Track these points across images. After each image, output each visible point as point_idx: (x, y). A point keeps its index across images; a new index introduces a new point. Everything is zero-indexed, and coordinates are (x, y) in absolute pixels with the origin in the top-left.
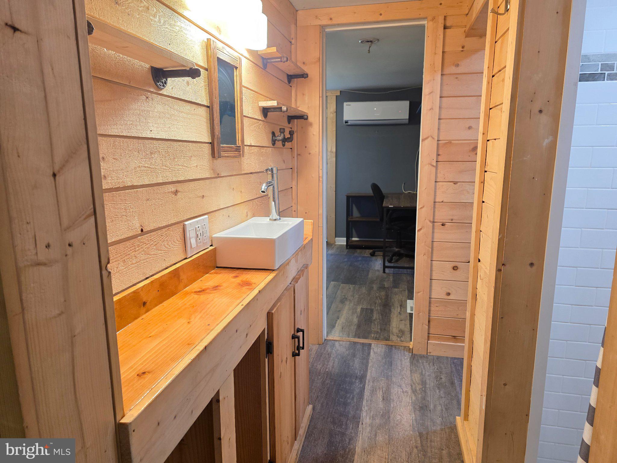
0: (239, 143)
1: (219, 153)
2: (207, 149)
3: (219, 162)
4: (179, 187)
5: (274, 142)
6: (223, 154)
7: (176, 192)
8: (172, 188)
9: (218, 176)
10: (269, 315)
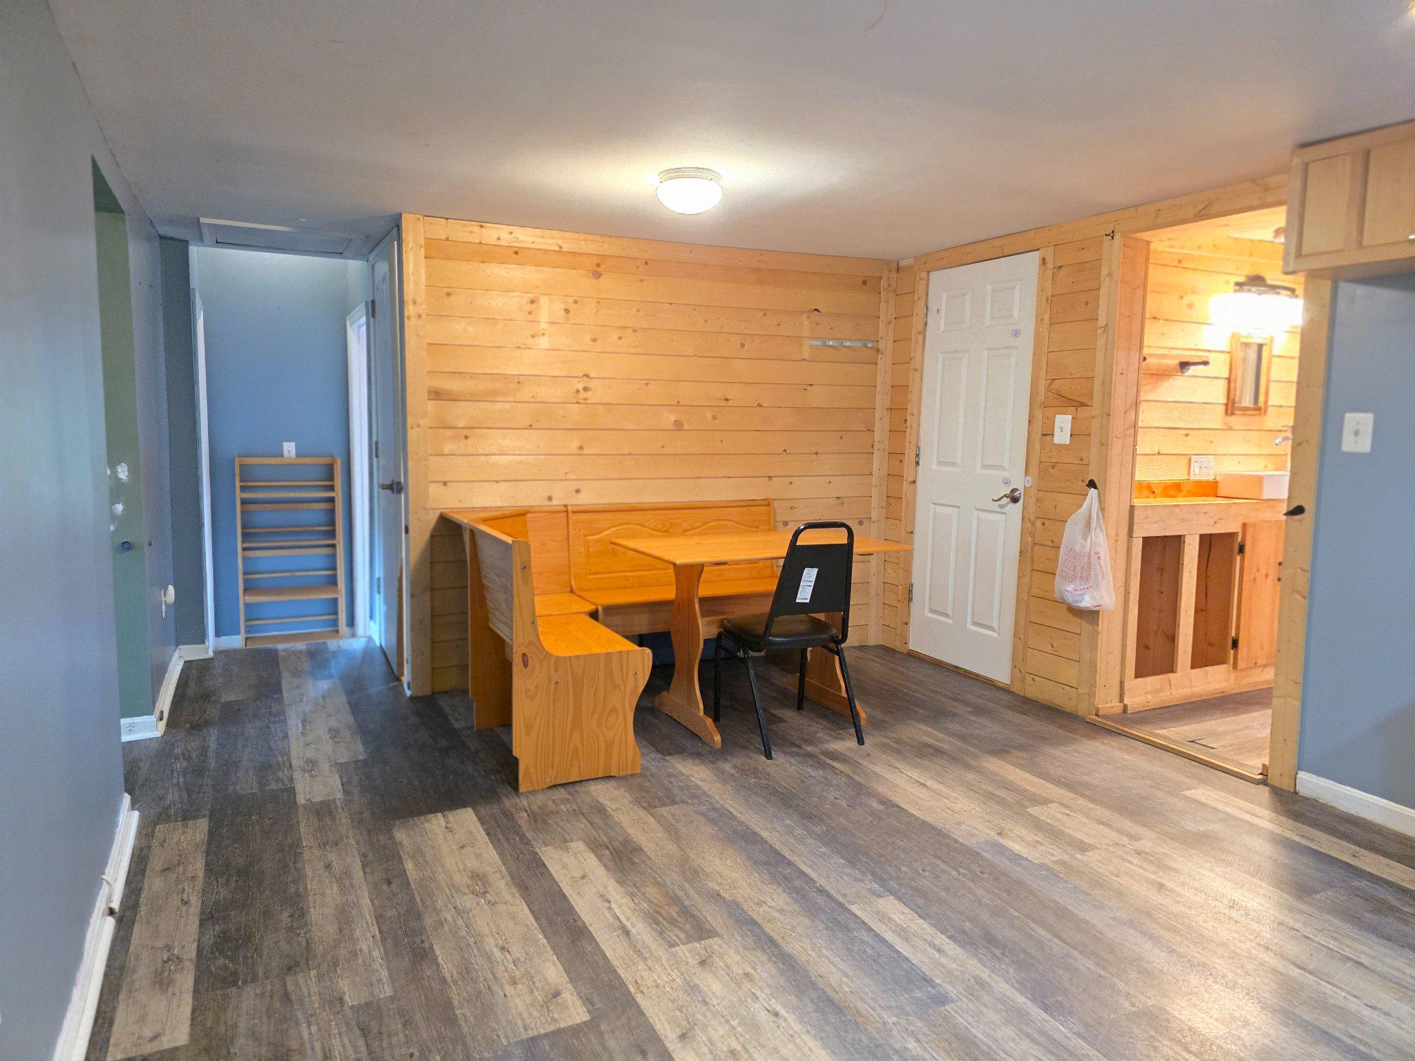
0: (1261, 403)
1: (1233, 410)
3: (1233, 419)
4: (1190, 432)
6: (1239, 412)
7: (1187, 435)
8: (1184, 432)
10: (1244, 525)
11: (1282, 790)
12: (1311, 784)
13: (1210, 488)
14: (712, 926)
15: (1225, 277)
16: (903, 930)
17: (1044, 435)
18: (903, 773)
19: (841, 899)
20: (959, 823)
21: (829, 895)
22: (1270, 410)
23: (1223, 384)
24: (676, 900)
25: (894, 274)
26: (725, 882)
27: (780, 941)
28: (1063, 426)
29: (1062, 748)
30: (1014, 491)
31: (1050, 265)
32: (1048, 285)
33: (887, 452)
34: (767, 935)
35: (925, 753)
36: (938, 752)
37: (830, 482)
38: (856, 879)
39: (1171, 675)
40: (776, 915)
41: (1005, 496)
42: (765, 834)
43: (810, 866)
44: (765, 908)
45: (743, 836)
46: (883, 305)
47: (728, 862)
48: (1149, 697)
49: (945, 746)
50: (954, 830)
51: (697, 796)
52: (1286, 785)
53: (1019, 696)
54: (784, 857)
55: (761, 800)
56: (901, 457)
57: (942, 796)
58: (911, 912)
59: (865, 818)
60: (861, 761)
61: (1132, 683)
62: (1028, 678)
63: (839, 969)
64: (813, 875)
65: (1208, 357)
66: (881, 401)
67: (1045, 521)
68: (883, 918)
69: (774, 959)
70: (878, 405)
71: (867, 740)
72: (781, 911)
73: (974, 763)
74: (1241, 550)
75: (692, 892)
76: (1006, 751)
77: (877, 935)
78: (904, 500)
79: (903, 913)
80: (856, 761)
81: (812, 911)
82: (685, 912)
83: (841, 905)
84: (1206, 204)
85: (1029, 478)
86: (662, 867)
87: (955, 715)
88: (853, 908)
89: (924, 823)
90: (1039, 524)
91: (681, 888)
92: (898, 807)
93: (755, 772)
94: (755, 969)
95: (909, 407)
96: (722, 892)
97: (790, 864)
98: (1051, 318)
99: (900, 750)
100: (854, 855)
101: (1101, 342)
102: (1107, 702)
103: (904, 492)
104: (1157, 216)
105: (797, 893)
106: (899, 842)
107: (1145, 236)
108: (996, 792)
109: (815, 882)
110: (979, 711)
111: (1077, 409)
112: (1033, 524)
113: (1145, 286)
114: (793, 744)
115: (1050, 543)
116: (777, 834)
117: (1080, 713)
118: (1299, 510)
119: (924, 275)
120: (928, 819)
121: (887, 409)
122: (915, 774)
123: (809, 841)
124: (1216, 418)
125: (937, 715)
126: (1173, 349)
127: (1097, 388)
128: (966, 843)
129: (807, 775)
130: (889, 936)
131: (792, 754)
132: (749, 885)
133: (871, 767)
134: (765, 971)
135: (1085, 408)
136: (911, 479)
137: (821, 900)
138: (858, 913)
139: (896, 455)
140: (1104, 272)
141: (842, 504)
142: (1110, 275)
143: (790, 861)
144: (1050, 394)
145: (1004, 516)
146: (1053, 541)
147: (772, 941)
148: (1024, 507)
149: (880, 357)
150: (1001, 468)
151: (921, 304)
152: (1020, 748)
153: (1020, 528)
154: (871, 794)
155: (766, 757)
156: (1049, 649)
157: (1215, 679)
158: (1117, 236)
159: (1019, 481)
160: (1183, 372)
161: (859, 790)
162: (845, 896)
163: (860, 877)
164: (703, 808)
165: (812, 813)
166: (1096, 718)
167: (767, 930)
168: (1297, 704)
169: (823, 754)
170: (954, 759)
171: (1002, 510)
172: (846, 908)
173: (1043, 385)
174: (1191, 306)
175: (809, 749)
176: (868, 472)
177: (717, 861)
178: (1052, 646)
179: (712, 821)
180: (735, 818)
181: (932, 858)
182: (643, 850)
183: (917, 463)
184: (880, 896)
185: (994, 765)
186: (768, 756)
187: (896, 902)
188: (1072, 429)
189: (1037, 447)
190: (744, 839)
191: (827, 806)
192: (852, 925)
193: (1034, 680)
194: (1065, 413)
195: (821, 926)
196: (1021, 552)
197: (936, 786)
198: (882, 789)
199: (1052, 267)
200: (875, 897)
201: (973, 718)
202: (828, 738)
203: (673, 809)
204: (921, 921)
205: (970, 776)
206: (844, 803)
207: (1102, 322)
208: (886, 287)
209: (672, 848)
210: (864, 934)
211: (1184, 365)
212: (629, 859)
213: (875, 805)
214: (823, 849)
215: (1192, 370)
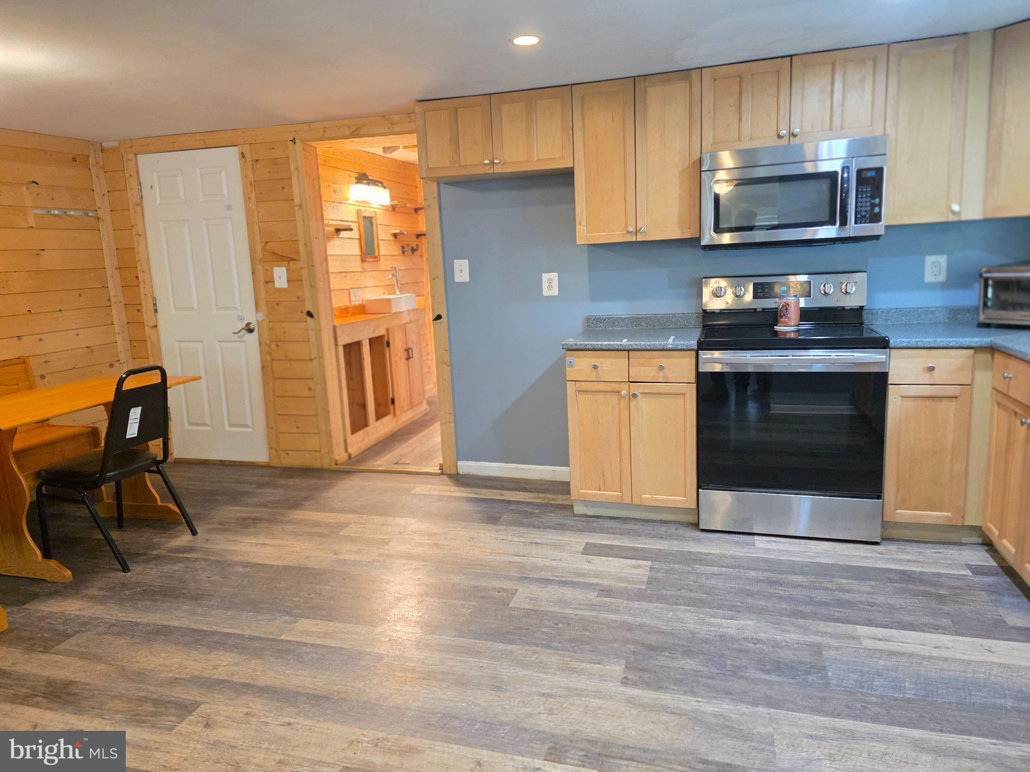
0: (377, 254)
1: (365, 259)
2: (359, 258)
3: (366, 264)
4: (347, 274)
5: (403, 253)
6: (368, 260)
7: (345, 276)
8: (344, 274)
9: (365, 271)
10: (388, 330)
11: (452, 474)
12: (466, 467)
13: (361, 309)
14: (191, 700)
15: (349, 173)
16: (325, 633)
17: (267, 282)
18: (244, 542)
19: (271, 636)
20: (308, 557)
21: (260, 638)
22: (381, 257)
23: (357, 242)
24: (144, 700)
25: (99, 154)
26: (173, 669)
27: (252, 682)
28: (280, 277)
29: (331, 491)
30: (248, 324)
31: (248, 157)
32: (250, 174)
33: (123, 304)
34: (237, 683)
35: (247, 524)
36: (256, 520)
37: (78, 335)
38: (270, 620)
39: (368, 429)
40: (234, 668)
41: (243, 329)
42: (176, 623)
43: (230, 627)
44: (220, 669)
45: (158, 632)
46: (95, 179)
47: (162, 655)
48: (359, 445)
49: (258, 515)
50: (308, 563)
51: (86, 624)
52: (453, 472)
53: (278, 467)
54: (205, 631)
55: (148, 603)
56: (139, 307)
57: (282, 546)
58: (322, 621)
59: (243, 581)
60: (206, 546)
61: (351, 439)
62: (283, 454)
63: (305, 676)
64: (238, 632)
65: (350, 226)
66: (110, 262)
67: (279, 343)
68: (308, 633)
69: (257, 694)
70: (107, 264)
71: (199, 530)
72: (235, 664)
73: (287, 519)
74: (388, 344)
75: (151, 688)
76: (299, 504)
77: (312, 645)
78: (148, 342)
79: (317, 624)
80: (201, 548)
81: (258, 653)
82: (157, 702)
83: (275, 640)
84: (356, 127)
85: (260, 314)
86: (106, 684)
87: (246, 493)
88: (283, 637)
89: (284, 567)
90: (273, 346)
91: (139, 689)
92: (260, 564)
93: (124, 586)
94: (250, 708)
95: (138, 265)
96: (176, 676)
97: (214, 633)
98: (257, 198)
99: (225, 527)
100: (255, 606)
101: (299, 216)
102: (340, 455)
103: (147, 335)
104: (324, 132)
105: (236, 647)
106: (278, 585)
107: (314, 144)
108: (313, 531)
109: (243, 636)
110: (261, 485)
111: (289, 263)
112: (269, 346)
113: (318, 178)
114: (139, 555)
115: (284, 358)
116: (184, 619)
117: (325, 466)
118: (439, 317)
119: (131, 156)
120: (286, 564)
121: (117, 268)
122: (253, 540)
123: (214, 613)
124: (356, 265)
125: (235, 497)
126: (332, 220)
127: (302, 249)
128: (320, 567)
129: (171, 571)
130: (319, 641)
131: (144, 562)
132: (195, 660)
133: (218, 547)
134: (257, 704)
135: (294, 262)
136: (153, 324)
137: (257, 644)
138: (289, 638)
139: (134, 306)
140: (293, 167)
141: (92, 352)
142: (297, 169)
143: (212, 632)
144: (266, 253)
145: (243, 344)
146: (286, 356)
147: (245, 685)
148: (260, 336)
149: (101, 224)
150: (235, 308)
151: (134, 181)
152: (306, 499)
153: (258, 349)
154: (233, 564)
155: (124, 571)
156: (296, 430)
157: (387, 425)
158: (297, 142)
159: (251, 317)
160: (338, 235)
161: (222, 565)
162: (272, 633)
163: (271, 617)
164: (100, 629)
165: (198, 594)
166: (336, 466)
167: (235, 680)
168: (452, 425)
169: (171, 552)
170: (270, 521)
171: (241, 339)
172: (279, 640)
173: (259, 248)
174: (335, 191)
175: (155, 552)
176: (110, 322)
177: (153, 659)
178: (298, 427)
179: (119, 634)
180: (137, 624)
181: (307, 585)
182: (76, 682)
183: (156, 311)
184: (296, 622)
185: (298, 514)
186: (125, 569)
187: (308, 621)
188: (288, 277)
189: (262, 290)
190: (160, 633)
191: (207, 585)
192: (292, 648)
193: (287, 454)
194: (280, 266)
195: (272, 659)
196: (263, 368)
197: (273, 542)
198: (237, 558)
199: (250, 160)
200: (292, 625)
201: (260, 491)
202: (164, 540)
203: (73, 640)
204: (332, 623)
205: (290, 527)
206: (218, 578)
207: (297, 202)
208: (94, 164)
209: (101, 668)
210: (304, 649)
211: (338, 231)
212: (68, 694)
213: (242, 570)
214: (230, 613)
215: (343, 234)
